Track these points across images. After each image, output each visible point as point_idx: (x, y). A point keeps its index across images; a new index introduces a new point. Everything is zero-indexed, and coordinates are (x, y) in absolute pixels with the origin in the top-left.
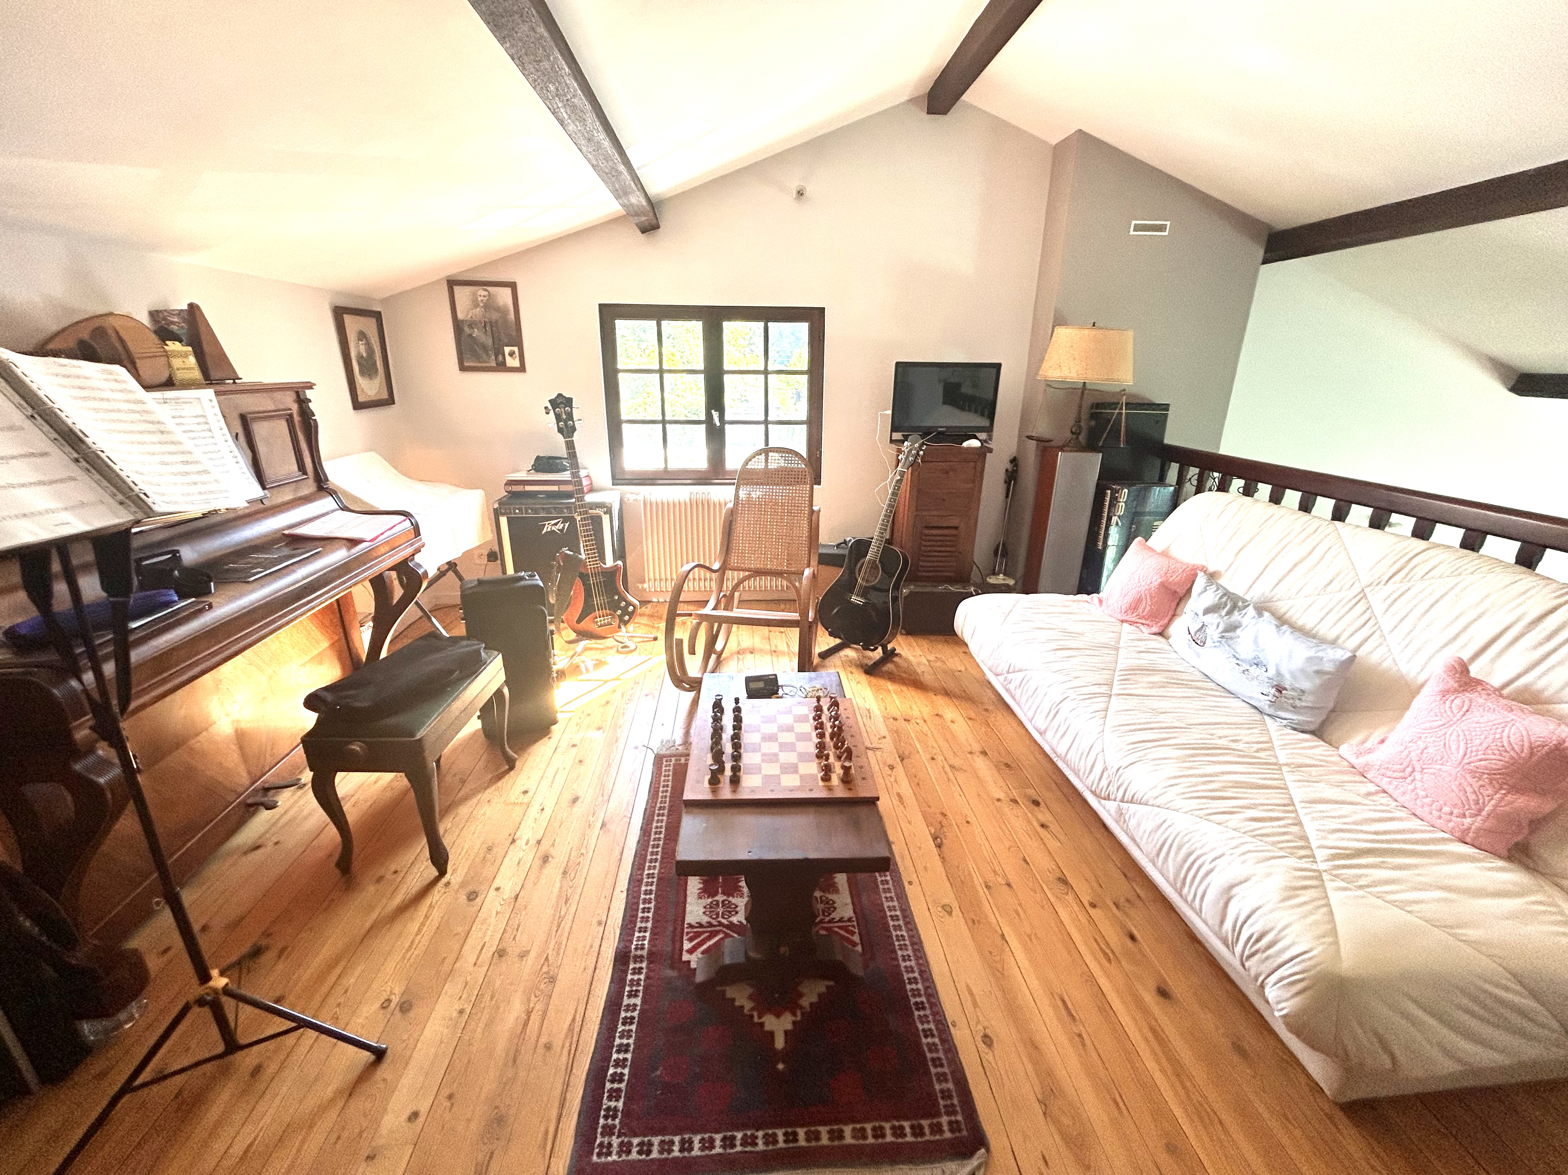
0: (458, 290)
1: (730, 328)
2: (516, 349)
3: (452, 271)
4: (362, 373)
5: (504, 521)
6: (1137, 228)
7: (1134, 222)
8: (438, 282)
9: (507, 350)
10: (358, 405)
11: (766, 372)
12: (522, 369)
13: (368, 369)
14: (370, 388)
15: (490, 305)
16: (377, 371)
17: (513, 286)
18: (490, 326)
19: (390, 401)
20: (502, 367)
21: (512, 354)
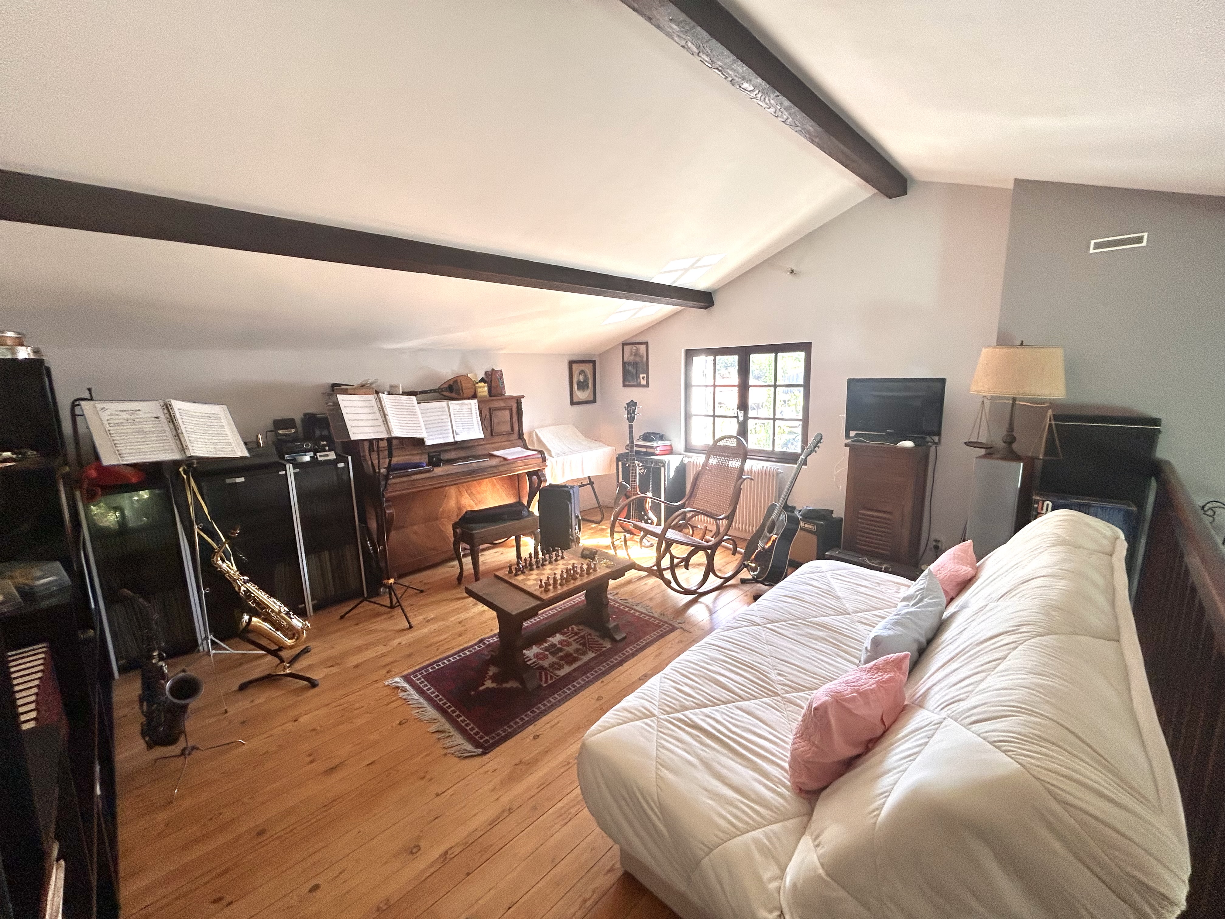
0: (626, 347)
1: (755, 359)
2: (645, 375)
3: (622, 340)
4: (578, 389)
5: (620, 463)
6: (1098, 246)
7: (1093, 242)
8: (618, 345)
9: (641, 376)
10: (573, 403)
11: (775, 386)
12: (647, 386)
13: (582, 386)
14: (581, 395)
15: (637, 354)
16: (588, 387)
17: (646, 343)
18: (635, 364)
19: (594, 401)
20: (639, 385)
21: (643, 378)
